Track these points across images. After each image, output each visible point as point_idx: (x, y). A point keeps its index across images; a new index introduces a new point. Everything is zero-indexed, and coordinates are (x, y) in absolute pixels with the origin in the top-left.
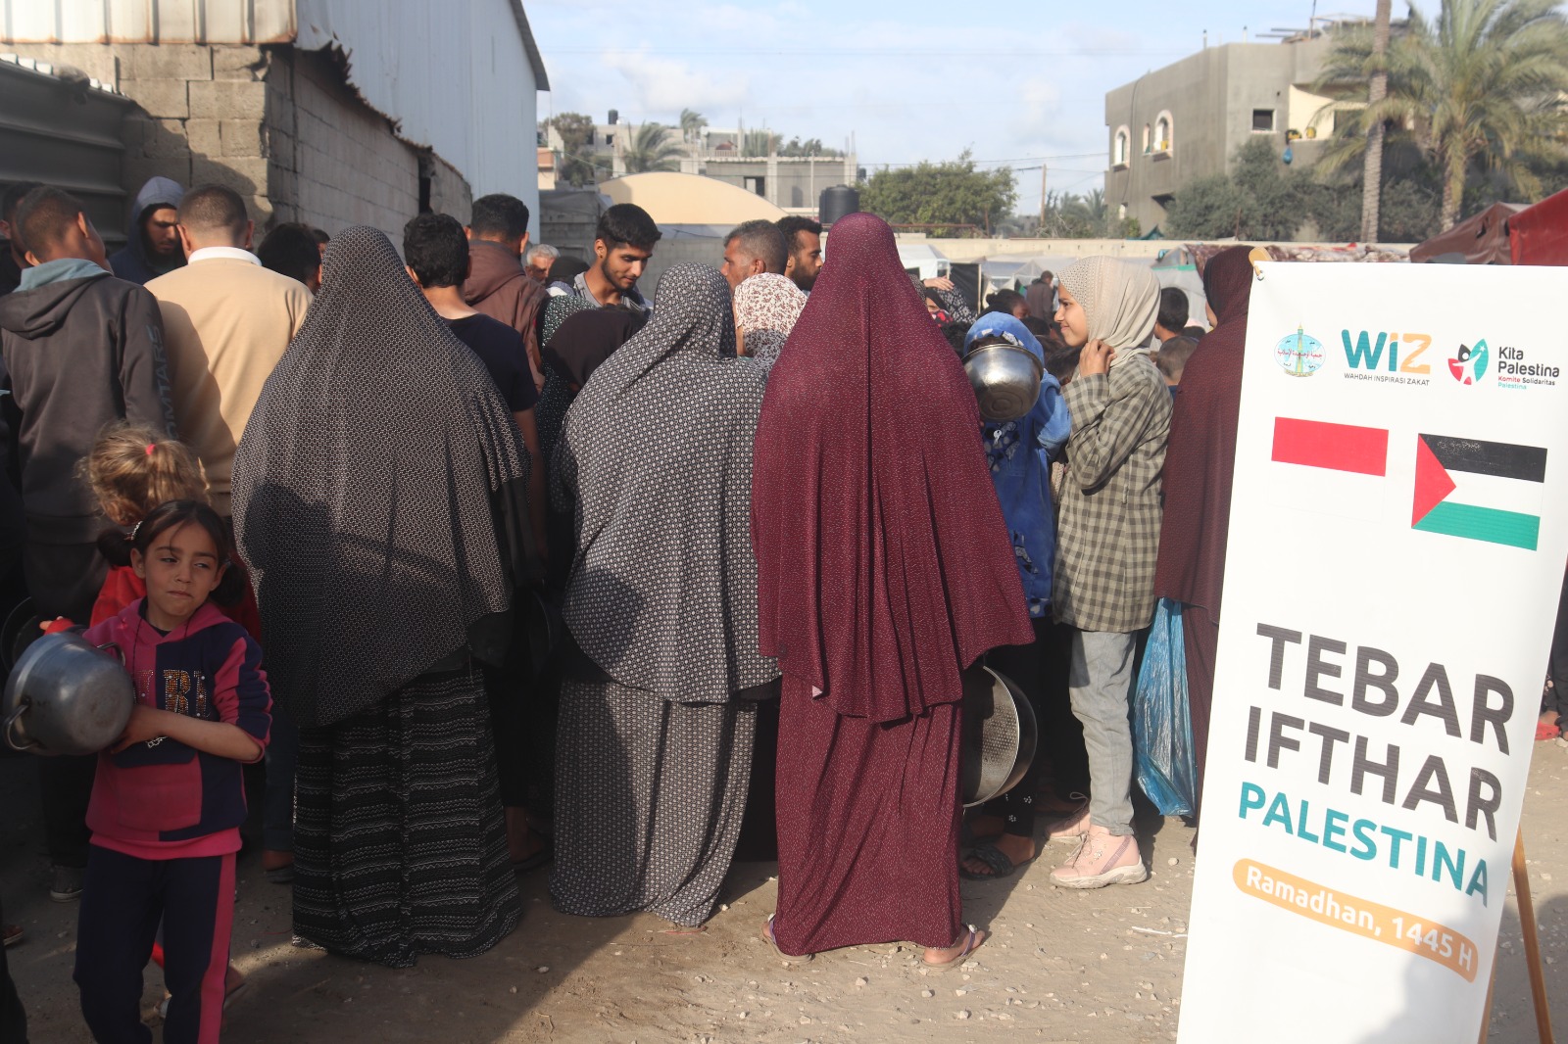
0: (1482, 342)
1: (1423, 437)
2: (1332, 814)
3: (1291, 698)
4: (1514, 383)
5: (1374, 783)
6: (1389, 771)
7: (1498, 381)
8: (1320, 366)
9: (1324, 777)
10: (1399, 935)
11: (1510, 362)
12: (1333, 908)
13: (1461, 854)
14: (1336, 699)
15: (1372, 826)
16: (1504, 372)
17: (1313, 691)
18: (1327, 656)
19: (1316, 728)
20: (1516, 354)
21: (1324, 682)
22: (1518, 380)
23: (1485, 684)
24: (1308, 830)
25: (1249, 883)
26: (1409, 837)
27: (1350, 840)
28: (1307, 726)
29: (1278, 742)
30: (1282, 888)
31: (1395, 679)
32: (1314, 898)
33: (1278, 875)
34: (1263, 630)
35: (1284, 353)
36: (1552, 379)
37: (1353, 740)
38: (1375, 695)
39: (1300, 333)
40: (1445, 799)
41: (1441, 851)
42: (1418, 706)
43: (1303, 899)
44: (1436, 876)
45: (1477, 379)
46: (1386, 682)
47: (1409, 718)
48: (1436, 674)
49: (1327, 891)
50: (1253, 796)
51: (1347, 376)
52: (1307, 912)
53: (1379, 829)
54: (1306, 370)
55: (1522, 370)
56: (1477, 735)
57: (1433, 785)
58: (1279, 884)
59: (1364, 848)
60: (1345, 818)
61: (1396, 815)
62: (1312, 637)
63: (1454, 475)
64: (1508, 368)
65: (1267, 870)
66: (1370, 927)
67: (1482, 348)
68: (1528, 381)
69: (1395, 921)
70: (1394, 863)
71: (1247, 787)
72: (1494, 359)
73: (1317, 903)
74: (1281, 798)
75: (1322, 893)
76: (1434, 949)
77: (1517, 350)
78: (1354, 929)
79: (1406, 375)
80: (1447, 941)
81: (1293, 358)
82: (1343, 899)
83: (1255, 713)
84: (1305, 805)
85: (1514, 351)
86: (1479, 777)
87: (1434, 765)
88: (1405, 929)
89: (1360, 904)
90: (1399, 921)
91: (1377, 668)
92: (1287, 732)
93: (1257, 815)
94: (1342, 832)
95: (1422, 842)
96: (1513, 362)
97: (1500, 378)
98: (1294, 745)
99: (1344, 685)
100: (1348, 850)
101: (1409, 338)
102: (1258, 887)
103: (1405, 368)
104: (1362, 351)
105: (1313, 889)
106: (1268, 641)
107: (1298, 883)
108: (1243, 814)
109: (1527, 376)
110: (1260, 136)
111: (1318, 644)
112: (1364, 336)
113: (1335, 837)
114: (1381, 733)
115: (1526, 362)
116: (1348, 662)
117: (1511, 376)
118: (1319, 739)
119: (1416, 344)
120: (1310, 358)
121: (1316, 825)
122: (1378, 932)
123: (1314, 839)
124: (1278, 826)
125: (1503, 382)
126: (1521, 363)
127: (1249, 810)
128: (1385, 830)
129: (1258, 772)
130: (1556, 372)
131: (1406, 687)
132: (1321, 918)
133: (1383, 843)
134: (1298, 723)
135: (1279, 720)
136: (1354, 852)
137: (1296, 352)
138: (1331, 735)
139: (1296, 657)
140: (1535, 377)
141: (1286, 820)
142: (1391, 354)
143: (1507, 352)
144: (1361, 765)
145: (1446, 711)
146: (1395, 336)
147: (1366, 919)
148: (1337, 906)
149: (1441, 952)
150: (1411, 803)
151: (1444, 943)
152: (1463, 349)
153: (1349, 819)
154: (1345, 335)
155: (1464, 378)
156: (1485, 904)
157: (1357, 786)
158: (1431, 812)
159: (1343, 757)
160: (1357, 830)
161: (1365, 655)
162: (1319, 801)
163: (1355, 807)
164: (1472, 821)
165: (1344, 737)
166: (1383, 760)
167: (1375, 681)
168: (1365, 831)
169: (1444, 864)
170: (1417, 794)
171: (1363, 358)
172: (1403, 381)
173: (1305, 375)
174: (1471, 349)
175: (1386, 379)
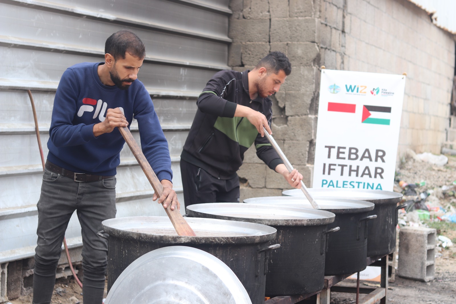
0: (378, 88)
1: (364, 106)
2: (344, 182)
3: (334, 159)
4: (385, 95)
5: (354, 174)
6: (357, 171)
7: (381, 95)
8: (339, 91)
9: (342, 174)
11: (384, 91)
13: (373, 184)
14: (344, 158)
15: (354, 182)
16: (383, 93)
17: (338, 157)
18: (341, 150)
19: (339, 165)
21: (341, 155)
23: (377, 151)
26: (361, 183)
27: (349, 185)
28: (337, 165)
29: (330, 169)
34: (326, 147)
35: (330, 89)
36: (392, 95)
37: (348, 166)
38: (353, 156)
39: (335, 85)
40: (369, 174)
41: (368, 184)
42: (363, 157)
44: (367, 189)
45: (377, 94)
46: (356, 154)
47: (361, 159)
48: (367, 150)
50: (325, 182)
51: (346, 94)
55: (387, 93)
56: (376, 160)
60: (347, 182)
61: (359, 179)
63: (371, 112)
67: (378, 89)
68: (387, 95)
70: (358, 187)
71: (323, 181)
72: (381, 91)
74: (331, 181)
77: (385, 89)
79: (361, 94)
81: (332, 90)
83: (325, 165)
84: (337, 182)
86: (376, 169)
87: (367, 168)
91: (353, 151)
92: (332, 167)
93: (325, 186)
94: (346, 185)
95: (364, 183)
98: (334, 169)
99: (346, 155)
100: (348, 188)
101: (361, 87)
103: (360, 92)
104: (350, 89)
106: (327, 149)
108: (322, 186)
111: (339, 148)
112: (351, 87)
114: (354, 164)
115: (388, 91)
116: (347, 151)
118: (340, 167)
119: (363, 88)
120: (337, 90)
121: (340, 184)
123: (340, 187)
124: (331, 187)
128: (356, 182)
129: (326, 177)
130: (393, 93)
131: (360, 154)
133: (356, 185)
134: (335, 165)
135: (330, 165)
136: (350, 188)
137: (333, 88)
138: (343, 166)
139: (334, 152)
140: (389, 94)
141: (333, 185)
142: (357, 89)
144: (351, 170)
145: (370, 157)
146: (358, 86)
150: (362, 176)
152: (374, 89)
154: (346, 86)
155: (374, 94)
157: (350, 175)
158: (366, 177)
159: (346, 170)
160: (350, 183)
161: (350, 149)
162: (341, 179)
163: (349, 179)
164: (375, 177)
165: (346, 166)
166: (355, 169)
167: (353, 154)
168: (352, 183)
169: (369, 186)
170: (363, 174)
171: (350, 90)
172: (360, 95)
173: (335, 93)
174: (376, 89)
175: (356, 94)
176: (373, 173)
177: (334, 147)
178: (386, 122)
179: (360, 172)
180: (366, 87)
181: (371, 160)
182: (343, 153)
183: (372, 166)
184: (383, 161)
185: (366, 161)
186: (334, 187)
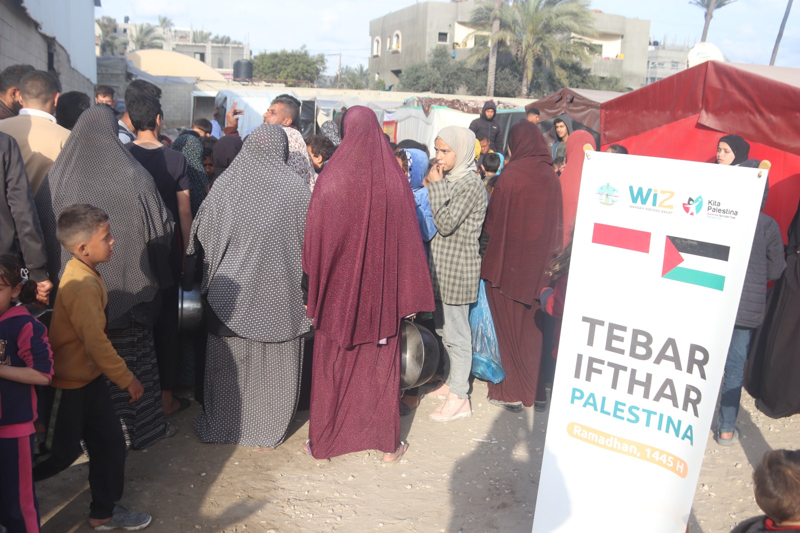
0: (700, 197)
1: (669, 237)
2: (617, 403)
3: (599, 350)
4: (715, 216)
5: (639, 390)
6: (647, 384)
8: (617, 201)
9: (614, 386)
10: (648, 456)
11: (713, 207)
12: (617, 445)
13: (680, 422)
14: (622, 352)
15: (638, 409)
16: (710, 211)
17: (609, 347)
18: (616, 332)
19: (610, 364)
20: (717, 204)
21: (615, 344)
22: (717, 215)
23: (694, 348)
24: (605, 409)
25: (575, 433)
26: (655, 413)
27: (626, 415)
28: (606, 363)
29: (591, 370)
30: (591, 436)
31: (650, 344)
32: (608, 440)
33: (589, 430)
34: (585, 319)
35: (599, 194)
36: (734, 216)
37: (629, 371)
38: (641, 351)
39: (608, 185)
40: (673, 397)
41: (670, 420)
42: (662, 356)
43: (602, 440)
44: (667, 431)
45: (697, 213)
46: (646, 345)
47: (657, 361)
48: (671, 342)
49: (614, 437)
50: (578, 394)
51: (631, 207)
52: (604, 446)
53: (641, 410)
54: (610, 202)
55: (719, 211)
56: (690, 370)
57: (668, 391)
58: (590, 434)
59: (633, 418)
60: (624, 405)
61: (650, 404)
62: (610, 324)
63: (682, 254)
64: (712, 209)
65: (584, 427)
66: (635, 452)
67: (700, 200)
68: (722, 216)
69: (647, 450)
70: (648, 424)
71: (574, 390)
72: (705, 205)
73: (609, 442)
74: (592, 395)
75: (612, 438)
76: (664, 463)
77: (717, 202)
78: (628, 453)
79: (661, 209)
80: (671, 460)
81: (604, 197)
82: (622, 440)
83: (580, 357)
84: (604, 399)
85: (716, 202)
86: (689, 389)
87: (669, 382)
88: (651, 454)
89: (630, 443)
90: (648, 450)
91: (642, 339)
92: (596, 365)
93: (579, 403)
94: (622, 411)
95: (661, 416)
96: (715, 207)
97: (708, 214)
98: (599, 372)
99: (626, 345)
100: (625, 419)
101: (663, 192)
102: (579, 435)
103: (661, 205)
104: (639, 196)
105: (607, 436)
106: (588, 324)
107: (600, 433)
108: (572, 402)
109: (722, 214)
110: (441, 45)
111: (612, 327)
112: (640, 190)
113: (619, 413)
114: (643, 368)
115: (721, 207)
116: (628, 336)
117: (713, 213)
118: (612, 369)
119: (667, 195)
120: (612, 197)
121: (610, 407)
122: (638, 455)
123: (609, 414)
124: (590, 408)
125: (710, 216)
126: (719, 208)
127: (576, 400)
128: (644, 410)
129: (581, 383)
130: (736, 213)
131: (656, 347)
132: (611, 449)
133: (643, 416)
134: (602, 362)
135: (592, 360)
136: (628, 420)
137: (605, 194)
138: (618, 368)
139: (601, 333)
140: (725, 214)
141: (594, 405)
142: (654, 198)
143: (712, 203)
144: (633, 381)
145: (676, 359)
146: (656, 190)
147: (633, 449)
148: (619, 443)
149: (668, 464)
150: (657, 399)
151: (669, 460)
152: (690, 199)
153: (626, 405)
154: (631, 188)
155: (690, 212)
156: (692, 444)
157: (630, 391)
158: (666, 403)
159: (624, 377)
160: (630, 410)
161: (636, 333)
162: (613, 396)
163: (630, 400)
164: (685, 408)
165: (625, 369)
166: (644, 380)
167: (641, 344)
168: (634, 411)
169: (671, 426)
170: (660, 395)
171: (640, 199)
172: (659, 211)
173: (609, 205)
174: (694, 200)
175: (651, 209)
176: (680, 398)
178: (716, 282)
179: (654, 391)
180: (672, 194)
182: (621, 339)
183: (681, 380)
184: (703, 375)
185: (668, 368)
186: (596, 409)
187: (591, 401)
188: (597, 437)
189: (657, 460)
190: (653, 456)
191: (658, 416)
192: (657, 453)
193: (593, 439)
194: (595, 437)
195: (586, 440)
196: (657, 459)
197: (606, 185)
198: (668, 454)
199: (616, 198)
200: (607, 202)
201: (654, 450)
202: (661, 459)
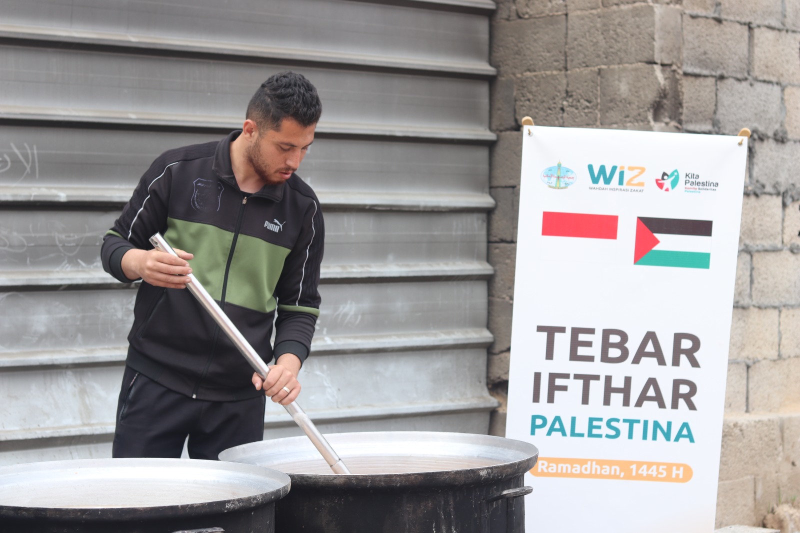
0: (676, 171)
1: (641, 219)
2: (591, 420)
3: (562, 362)
4: (694, 190)
5: (617, 398)
6: (626, 391)
7: (684, 189)
8: (572, 183)
9: (585, 400)
10: (634, 474)
11: (691, 180)
12: (596, 469)
13: (669, 424)
14: (590, 359)
15: (617, 420)
16: (688, 185)
17: (574, 356)
18: (582, 337)
19: (577, 377)
20: (695, 177)
21: (582, 351)
22: (696, 189)
23: (678, 337)
24: (577, 431)
26: (638, 421)
27: (605, 430)
28: (572, 376)
29: (553, 388)
30: (562, 468)
31: (626, 343)
32: (584, 466)
33: (557, 461)
34: (540, 329)
35: (547, 176)
36: (714, 188)
37: (603, 379)
38: (614, 353)
39: (559, 166)
40: (659, 399)
41: (657, 425)
42: (641, 353)
43: (577, 469)
44: (654, 438)
45: (672, 188)
46: (621, 346)
47: (636, 361)
48: (651, 336)
49: (592, 461)
50: (539, 422)
51: (591, 188)
52: (581, 475)
53: (621, 421)
54: (563, 185)
55: (698, 184)
56: (676, 362)
58: (560, 465)
59: (613, 433)
60: (601, 420)
61: (632, 412)
62: (573, 329)
63: (658, 236)
65: (549, 460)
66: (618, 473)
67: (676, 174)
68: (701, 189)
69: (631, 467)
70: (630, 436)
71: (534, 418)
72: (682, 179)
73: (586, 469)
74: (558, 419)
75: (589, 463)
76: (655, 476)
77: (695, 174)
78: (609, 477)
79: (629, 188)
80: (663, 469)
81: (554, 180)
82: (601, 463)
83: (538, 376)
84: (574, 420)
85: (694, 175)
86: (677, 383)
87: (652, 382)
88: (637, 470)
89: (611, 463)
90: (634, 467)
91: (614, 339)
92: (559, 382)
93: (541, 432)
94: (599, 427)
95: (646, 423)
96: (694, 180)
97: (686, 188)
98: (564, 388)
99: (596, 351)
100: (604, 436)
101: (631, 169)
102: (545, 471)
103: (629, 183)
104: (601, 176)
105: (582, 462)
106: (545, 334)
107: (572, 461)
108: (533, 433)
109: (701, 187)
111: (576, 332)
112: (602, 169)
113: (595, 431)
114: (618, 373)
115: (700, 180)
116: (597, 339)
117: (692, 187)
118: (580, 382)
119: (636, 172)
120: (566, 179)
121: (582, 427)
122: (622, 475)
123: (582, 435)
124: (557, 435)
125: (687, 190)
126: (697, 181)
127: (537, 430)
128: (625, 421)
129: (543, 408)
130: (717, 185)
131: (633, 346)
132: (590, 476)
133: (624, 428)
134: (566, 376)
135: (553, 377)
136: (608, 436)
137: (556, 176)
138: (587, 379)
139: (562, 342)
140: (705, 187)
141: (562, 430)
142: (620, 177)
143: (690, 176)
144: (609, 390)
145: (658, 355)
146: (622, 167)
147: (615, 470)
148: (599, 467)
149: (660, 476)
150: (639, 404)
151: (661, 470)
152: (664, 174)
153: (603, 420)
154: (590, 168)
155: (665, 188)
156: (691, 441)
157: (607, 402)
158: (650, 407)
159: (597, 389)
160: (608, 424)
161: (607, 333)
162: (583, 414)
163: (606, 413)
164: (675, 405)
165: (597, 378)
166: (621, 385)
167: (614, 345)
168: (613, 424)
169: (659, 431)
170: (643, 398)
171: (602, 179)
172: (627, 190)
173: (562, 188)
174: (669, 174)
175: (617, 189)
176: (667, 396)
177: (562, 330)
178: (701, 261)
179: (634, 396)
180: (643, 170)
181: (662, 362)
182: (589, 344)
183: (666, 376)
184: (695, 363)
185: (649, 366)
186: (564, 434)
187: (557, 426)
188: (569, 466)
189: (645, 475)
190: (640, 472)
191: (642, 424)
192: (645, 467)
193: (564, 471)
194: (567, 468)
195: (556, 475)
196: (645, 473)
197: (557, 165)
198: (658, 464)
199: (571, 180)
200: (558, 186)
201: (639, 464)
202: (650, 472)
